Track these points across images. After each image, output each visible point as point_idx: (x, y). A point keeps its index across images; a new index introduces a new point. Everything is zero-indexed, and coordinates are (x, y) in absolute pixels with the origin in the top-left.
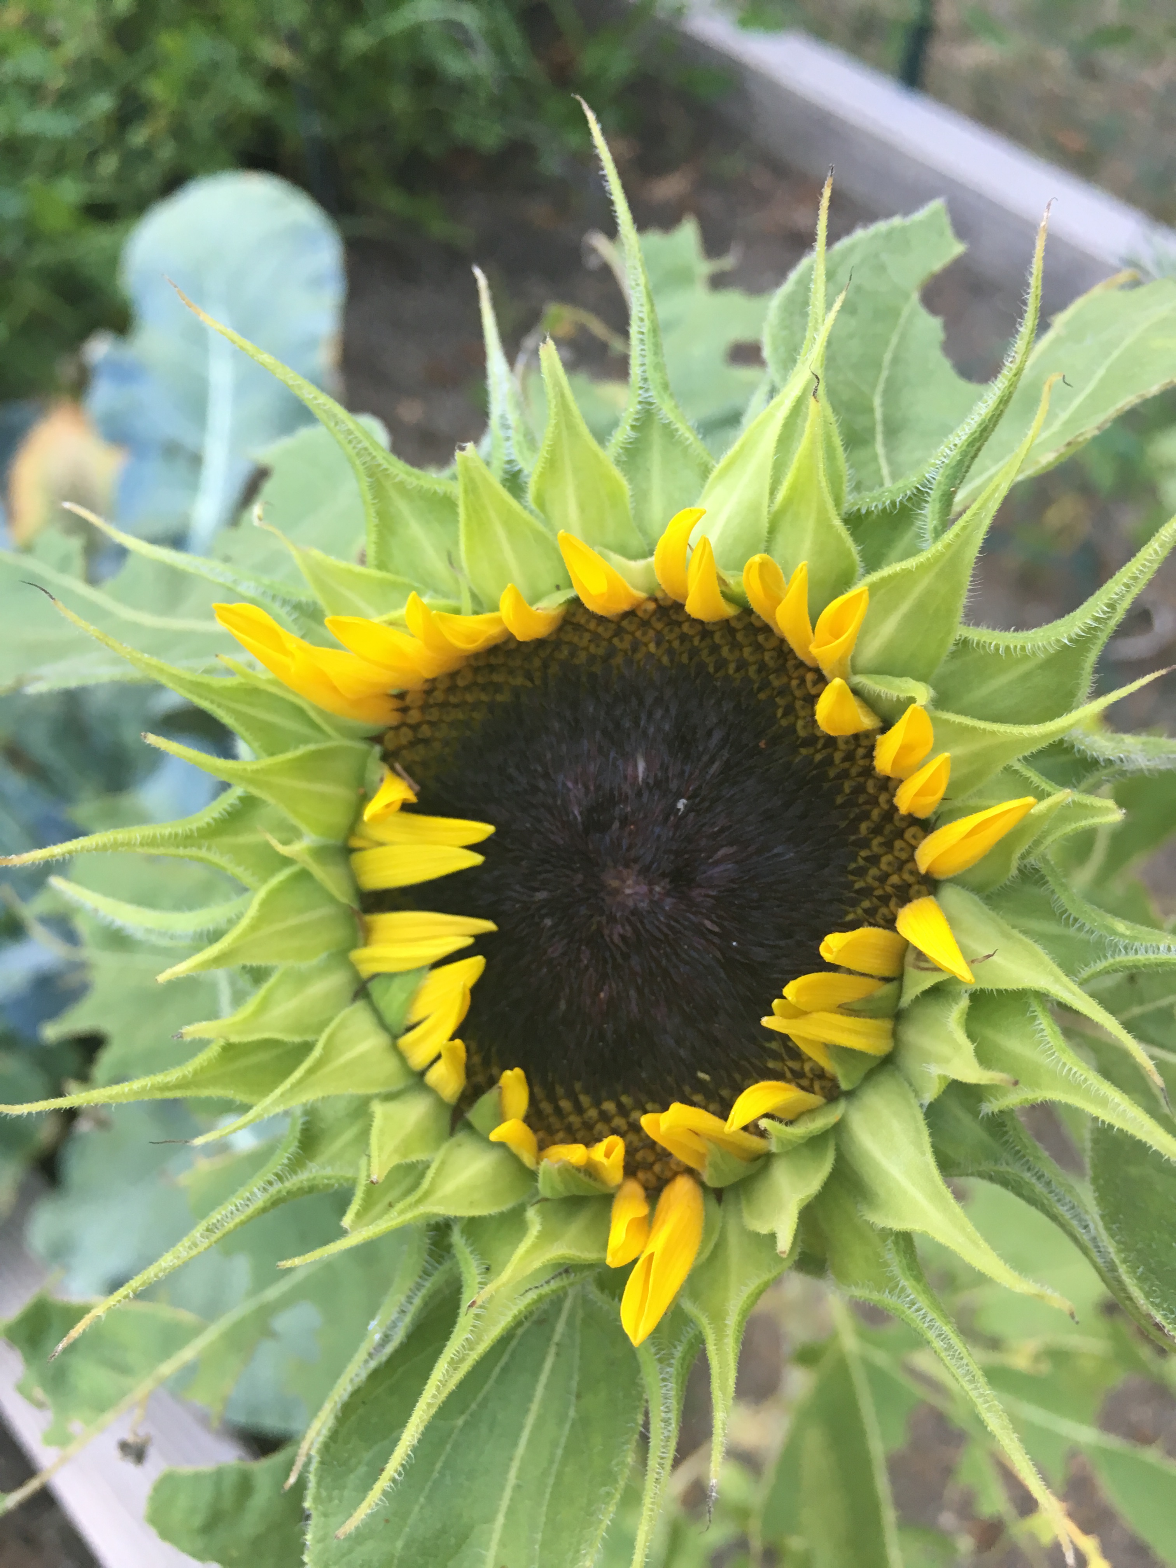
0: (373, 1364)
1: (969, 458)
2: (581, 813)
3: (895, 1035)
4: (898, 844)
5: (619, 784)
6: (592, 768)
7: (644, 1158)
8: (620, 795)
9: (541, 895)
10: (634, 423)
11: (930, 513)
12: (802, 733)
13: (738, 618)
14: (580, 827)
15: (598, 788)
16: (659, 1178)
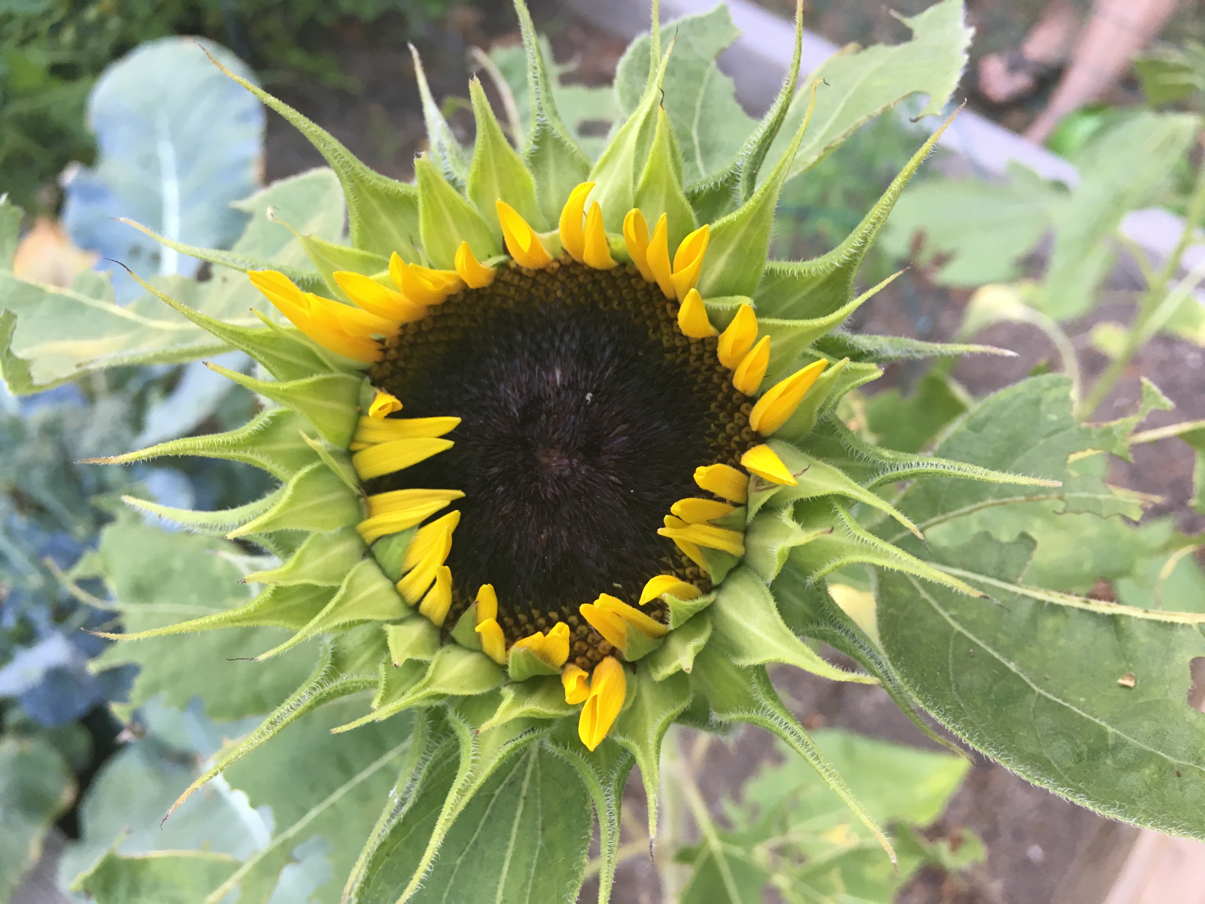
0: (394, 822)
1: (763, 150)
2: (518, 410)
3: (744, 544)
4: (737, 415)
5: (544, 388)
6: (524, 379)
7: (580, 648)
8: (545, 395)
9: (495, 470)
10: (535, 139)
11: (741, 187)
12: (666, 344)
13: (617, 269)
14: (519, 420)
15: (529, 391)
16: (591, 661)
